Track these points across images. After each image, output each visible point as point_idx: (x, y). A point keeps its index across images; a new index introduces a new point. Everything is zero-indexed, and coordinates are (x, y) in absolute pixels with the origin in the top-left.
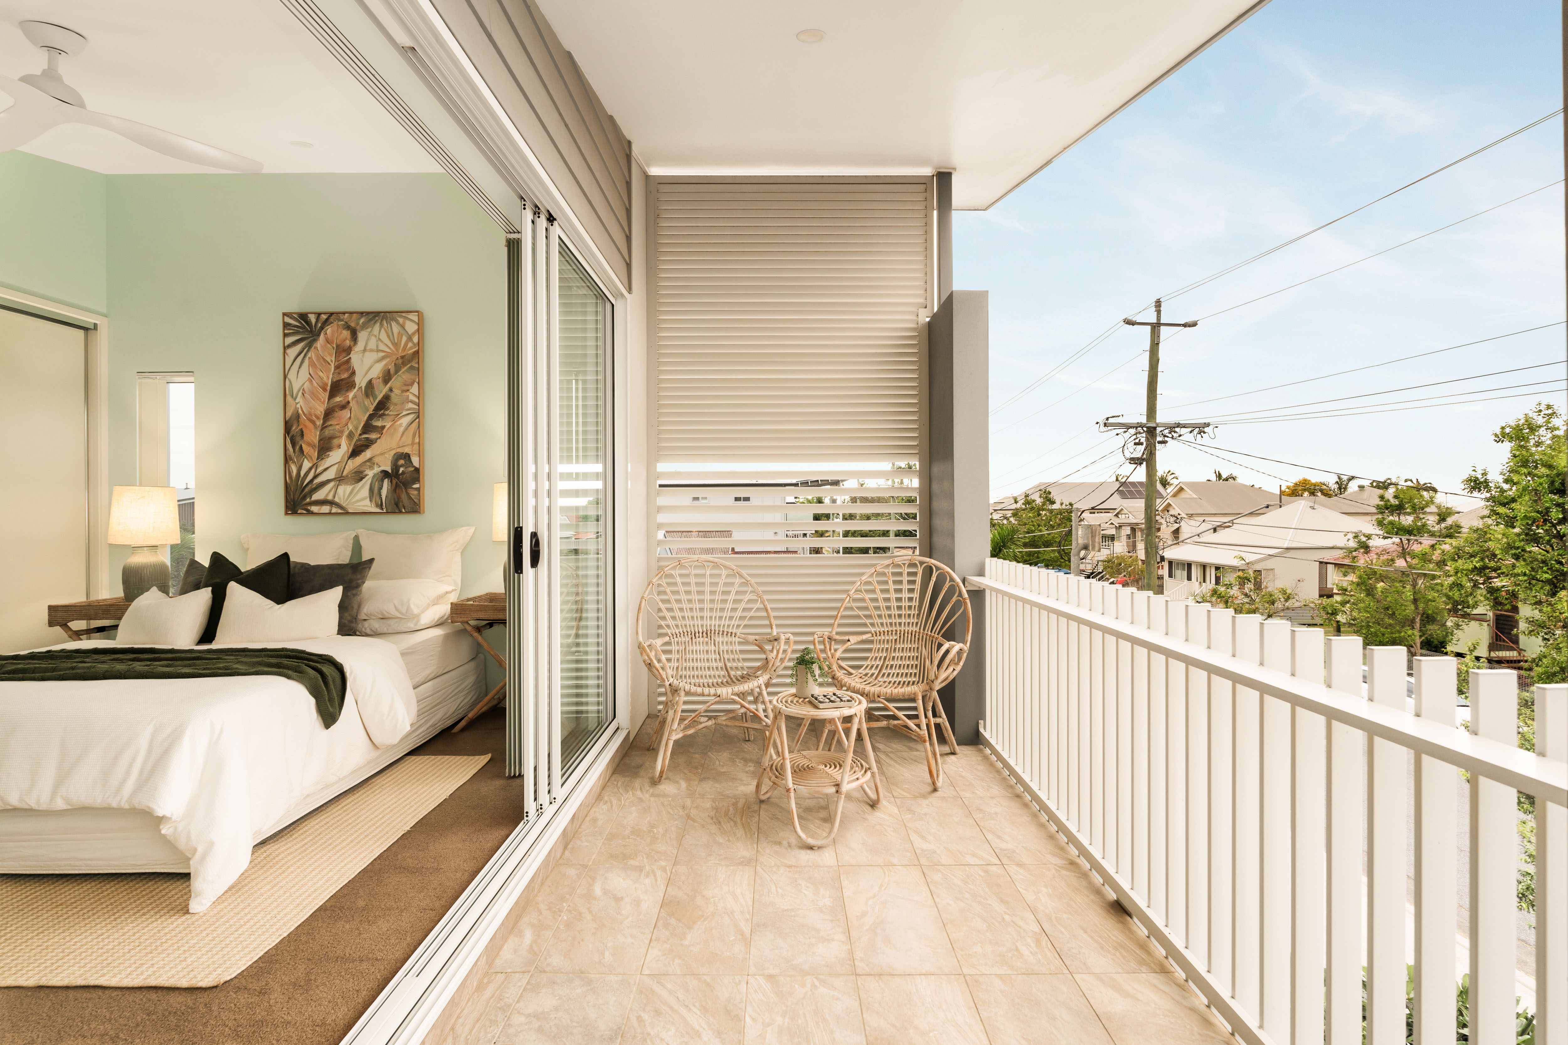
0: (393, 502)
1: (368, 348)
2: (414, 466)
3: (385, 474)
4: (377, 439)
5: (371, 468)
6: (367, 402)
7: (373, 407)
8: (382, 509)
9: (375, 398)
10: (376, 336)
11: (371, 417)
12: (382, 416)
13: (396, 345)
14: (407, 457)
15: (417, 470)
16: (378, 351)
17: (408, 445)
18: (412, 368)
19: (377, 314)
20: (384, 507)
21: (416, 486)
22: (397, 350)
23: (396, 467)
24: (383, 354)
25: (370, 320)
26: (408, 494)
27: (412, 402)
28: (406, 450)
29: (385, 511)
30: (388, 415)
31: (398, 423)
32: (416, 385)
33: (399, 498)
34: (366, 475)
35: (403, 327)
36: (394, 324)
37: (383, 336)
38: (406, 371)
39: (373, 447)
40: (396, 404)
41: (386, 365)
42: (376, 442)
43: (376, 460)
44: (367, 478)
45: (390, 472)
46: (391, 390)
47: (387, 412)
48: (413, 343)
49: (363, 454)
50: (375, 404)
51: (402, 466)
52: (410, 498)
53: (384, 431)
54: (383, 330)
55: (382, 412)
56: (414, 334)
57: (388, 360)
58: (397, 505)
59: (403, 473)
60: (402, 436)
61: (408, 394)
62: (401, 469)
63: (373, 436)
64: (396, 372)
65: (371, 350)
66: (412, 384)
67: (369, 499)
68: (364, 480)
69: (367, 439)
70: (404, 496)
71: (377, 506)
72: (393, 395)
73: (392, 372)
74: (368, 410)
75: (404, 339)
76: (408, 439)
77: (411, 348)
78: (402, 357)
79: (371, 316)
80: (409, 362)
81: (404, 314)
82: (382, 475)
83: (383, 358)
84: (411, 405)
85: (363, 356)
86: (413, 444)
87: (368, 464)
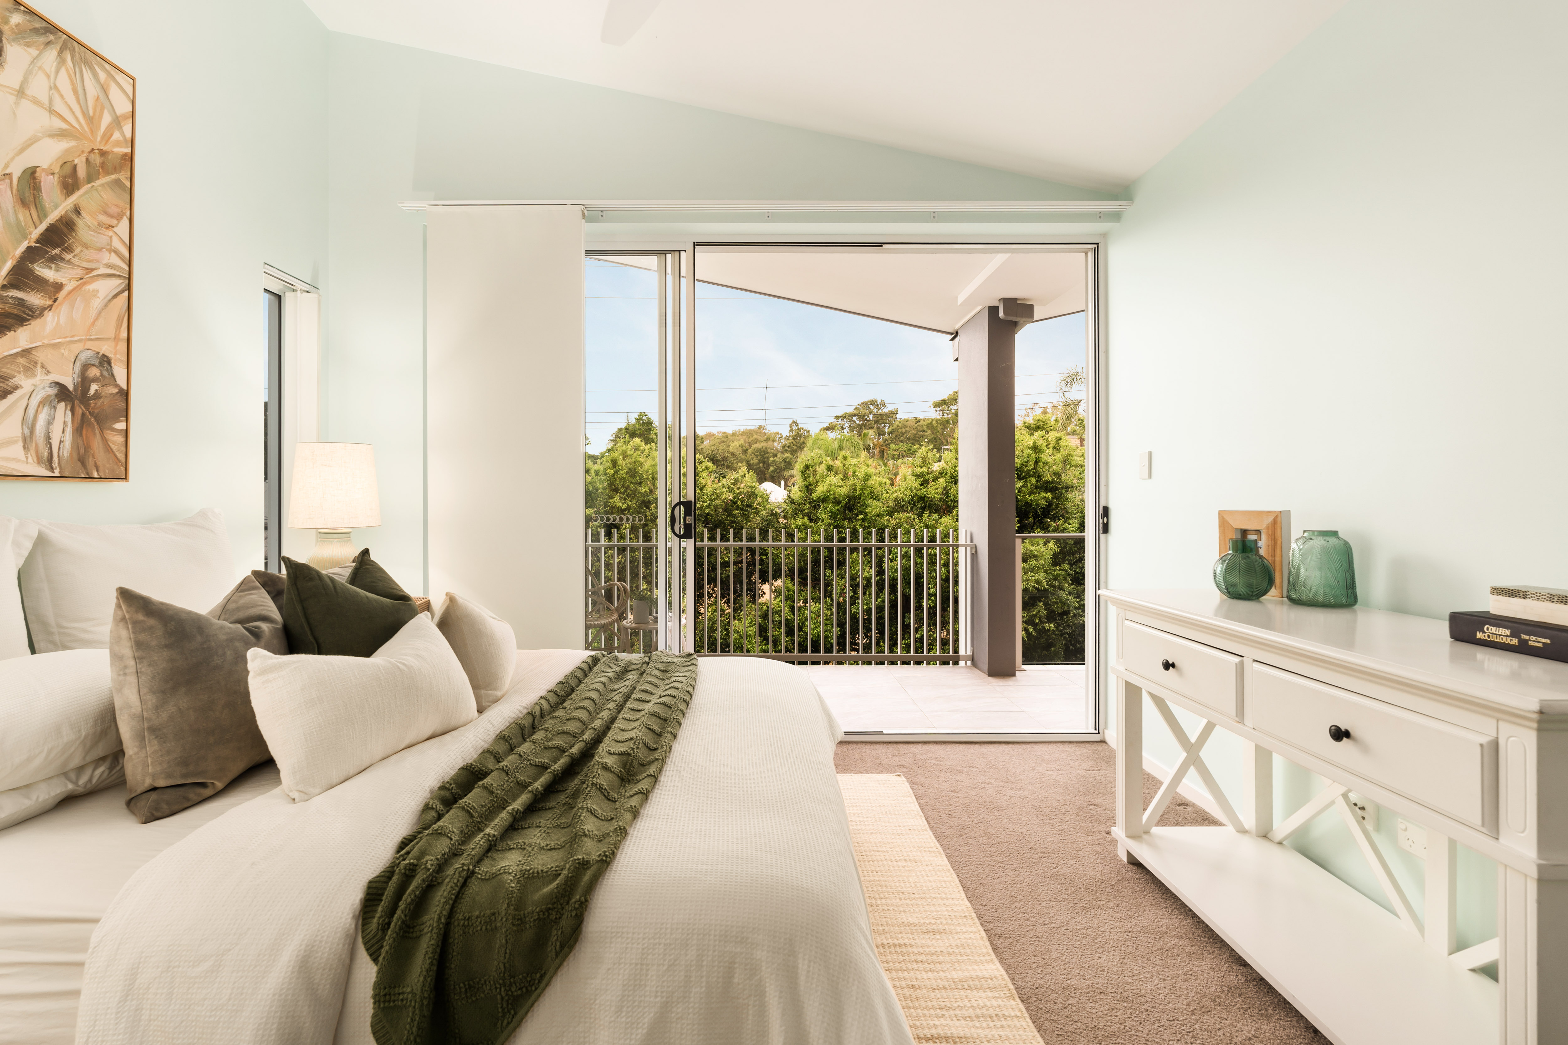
0: (75, 456)
1: (29, 92)
2: (117, 386)
3: (63, 393)
4: (44, 309)
5: (29, 370)
6: (23, 216)
7: (36, 233)
8: (52, 469)
9: (42, 215)
10: (48, 76)
11: (31, 254)
12: (53, 259)
13: (92, 121)
14: (105, 361)
15: (125, 395)
16: (52, 111)
17: (107, 339)
18: (118, 182)
19: (52, 29)
20: (55, 464)
21: (121, 426)
22: (92, 131)
23: (84, 382)
24: (64, 126)
25: (36, 31)
26: (105, 441)
27: (117, 252)
28: (106, 349)
29: (57, 474)
30: (69, 261)
31: (91, 287)
32: (125, 221)
33: (87, 448)
34: (16, 388)
35: (105, 90)
36: (87, 75)
37: (63, 82)
38: (107, 183)
39: (35, 324)
40: (86, 246)
41: (67, 151)
42: (41, 315)
43: (41, 356)
44: (18, 393)
45: (71, 388)
46: (77, 211)
47: (67, 257)
48: (123, 134)
49: (10, 334)
50: (42, 227)
51: (95, 380)
52: (108, 449)
53: (61, 295)
54: (63, 71)
55: (57, 251)
56: (125, 117)
57: (73, 143)
58: (82, 461)
59: (97, 396)
60: (96, 319)
61: (111, 233)
62: (94, 388)
63: (35, 299)
64: (90, 179)
65: (36, 102)
66: (119, 217)
67: (21, 444)
68: (11, 398)
69: (21, 302)
70: (96, 444)
71: (40, 461)
72: (80, 223)
73: (82, 172)
74: (25, 237)
75: (106, 119)
76: (109, 325)
77: (118, 144)
78: (103, 153)
79: (38, 24)
80: (116, 169)
81: (107, 66)
82: (53, 391)
83: (61, 134)
84: (115, 260)
85: (17, 104)
86: (116, 339)
87: (21, 360)
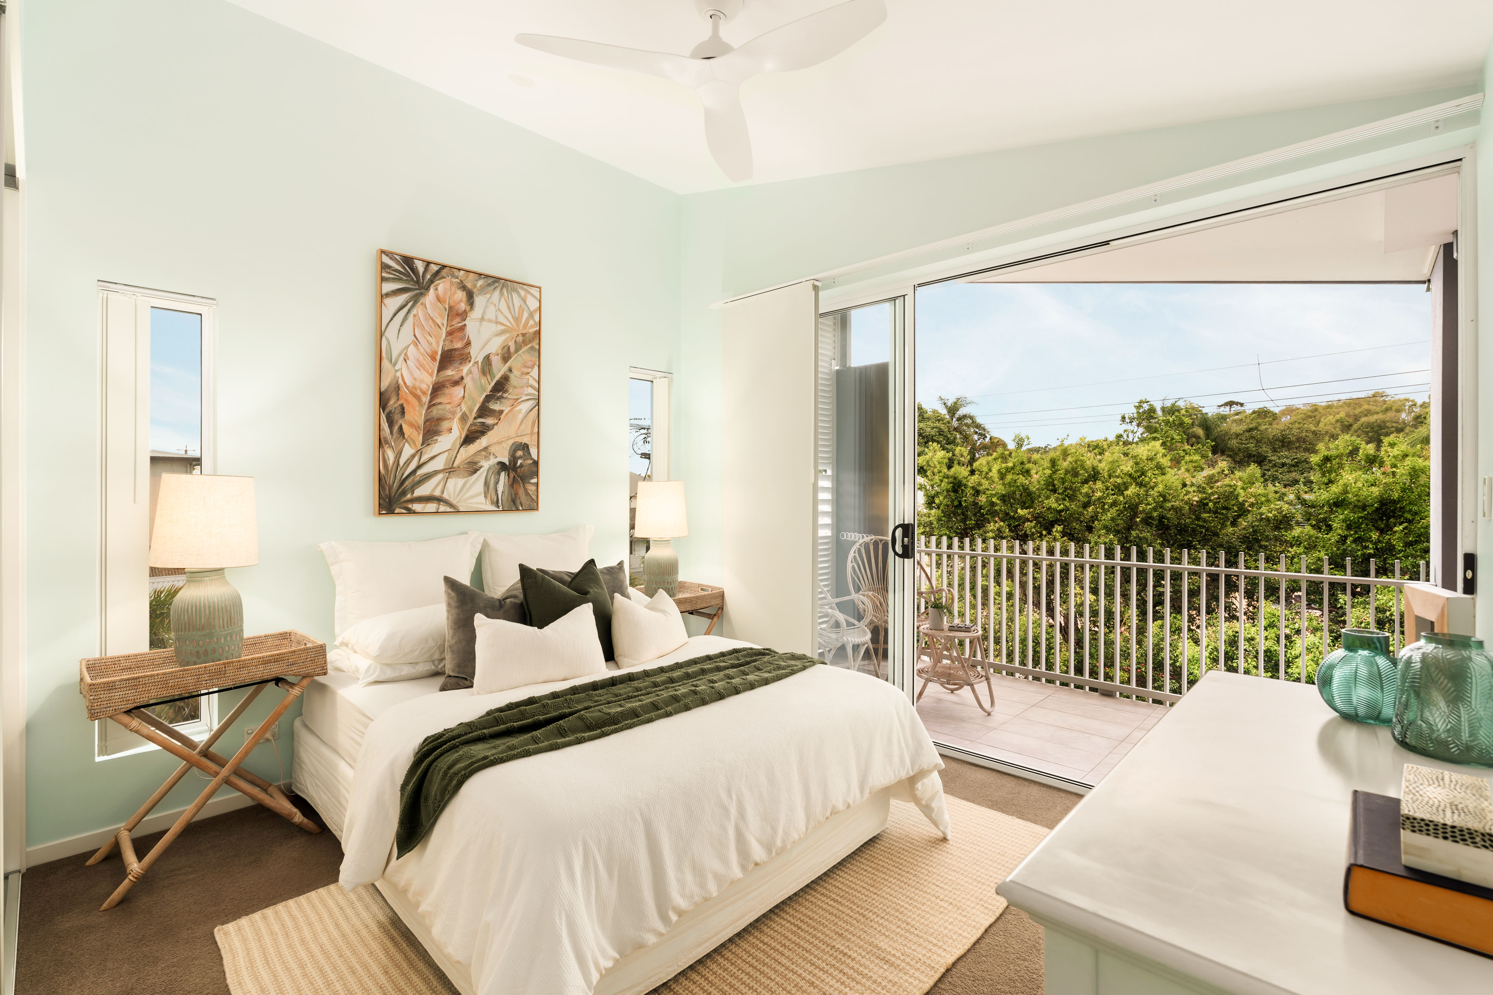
0: (510, 499)
1: (486, 317)
2: (532, 459)
3: (502, 466)
4: (494, 425)
5: (487, 458)
6: (484, 380)
7: (490, 388)
8: (498, 507)
9: (493, 376)
10: (495, 305)
11: (488, 399)
12: (499, 398)
13: (517, 320)
14: (525, 447)
15: (536, 463)
16: (497, 323)
17: (527, 434)
18: (532, 348)
19: (497, 279)
20: (500, 504)
21: (534, 481)
22: (517, 325)
23: (514, 459)
24: (503, 328)
25: (489, 285)
26: (526, 490)
27: (532, 386)
28: (525, 440)
29: (501, 509)
30: (506, 398)
31: (518, 408)
32: (536, 368)
33: (516, 494)
34: (481, 467)
35: (524, 301)
36: (515, 296)
37: (503, 306)
38: (526, 350)
39: (490, 433)
40: (515, 387)
41: (505, 340)
42: (493, 428)
43: (492, 449)
44: (482, 470)
45: (507, 464)
46: (510, 370)
47: (505, 395)
48: (534, 321)
49: (478, 441)
50: (493, 384)
51: (520, 457)
52: (527, 494)
53: (502, 417)
54: (503, 299)
55: (500, 394)
56: (535, 311)
57: (508, 335)
58: (514, 501)
59: (521, 466)
60: (521, 424)
61: (528, 377)
62: (519, 462)
63: (489, 421)
64: (517, 350)
65: (490, 321)
66: (532, 367)
67: (483, 495)
68: (478, 473)
69: (483, 424)
70: (521, 492)
71: (492, 503)
72: (512, 376)
73: (512, 349)
74: (484, 391)
75: (526, 315)
76: (527, 427)
77: (532, 327)
78: (524, 335)
79: (490, 280)
80: (530, 341)
81: (525, 287)
82: (498, 467)
83: (502, 332)
84: (530, 390)
85: (480, 325)
86: (532, 433)
87: (483, 453)
